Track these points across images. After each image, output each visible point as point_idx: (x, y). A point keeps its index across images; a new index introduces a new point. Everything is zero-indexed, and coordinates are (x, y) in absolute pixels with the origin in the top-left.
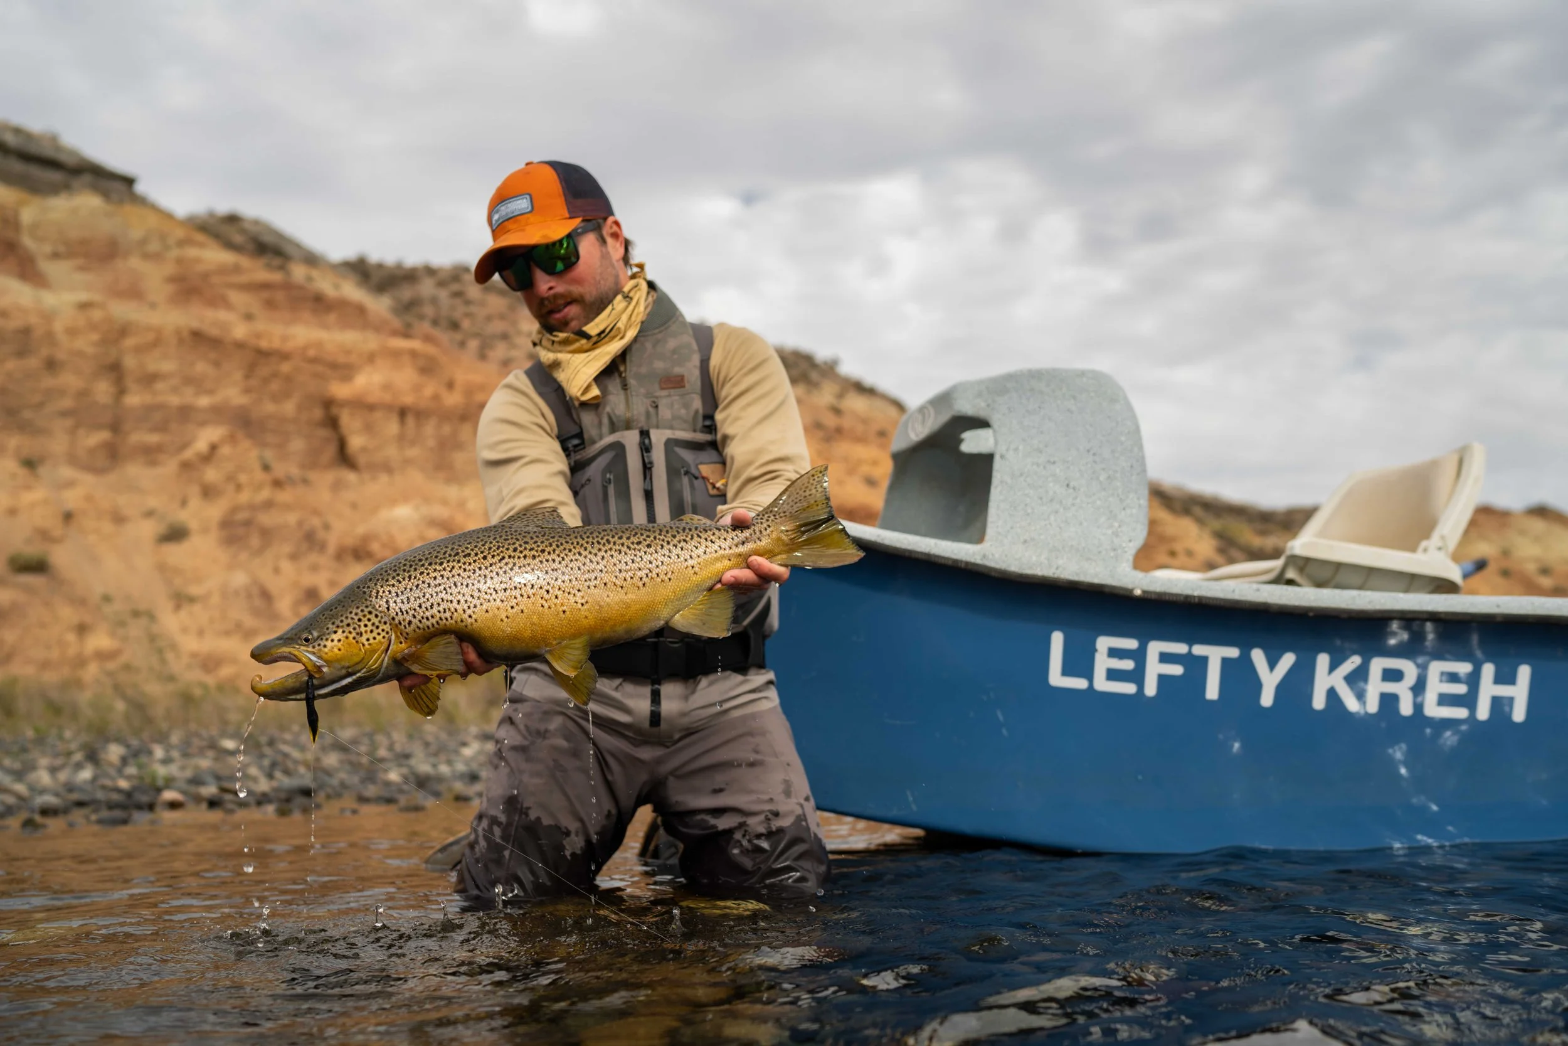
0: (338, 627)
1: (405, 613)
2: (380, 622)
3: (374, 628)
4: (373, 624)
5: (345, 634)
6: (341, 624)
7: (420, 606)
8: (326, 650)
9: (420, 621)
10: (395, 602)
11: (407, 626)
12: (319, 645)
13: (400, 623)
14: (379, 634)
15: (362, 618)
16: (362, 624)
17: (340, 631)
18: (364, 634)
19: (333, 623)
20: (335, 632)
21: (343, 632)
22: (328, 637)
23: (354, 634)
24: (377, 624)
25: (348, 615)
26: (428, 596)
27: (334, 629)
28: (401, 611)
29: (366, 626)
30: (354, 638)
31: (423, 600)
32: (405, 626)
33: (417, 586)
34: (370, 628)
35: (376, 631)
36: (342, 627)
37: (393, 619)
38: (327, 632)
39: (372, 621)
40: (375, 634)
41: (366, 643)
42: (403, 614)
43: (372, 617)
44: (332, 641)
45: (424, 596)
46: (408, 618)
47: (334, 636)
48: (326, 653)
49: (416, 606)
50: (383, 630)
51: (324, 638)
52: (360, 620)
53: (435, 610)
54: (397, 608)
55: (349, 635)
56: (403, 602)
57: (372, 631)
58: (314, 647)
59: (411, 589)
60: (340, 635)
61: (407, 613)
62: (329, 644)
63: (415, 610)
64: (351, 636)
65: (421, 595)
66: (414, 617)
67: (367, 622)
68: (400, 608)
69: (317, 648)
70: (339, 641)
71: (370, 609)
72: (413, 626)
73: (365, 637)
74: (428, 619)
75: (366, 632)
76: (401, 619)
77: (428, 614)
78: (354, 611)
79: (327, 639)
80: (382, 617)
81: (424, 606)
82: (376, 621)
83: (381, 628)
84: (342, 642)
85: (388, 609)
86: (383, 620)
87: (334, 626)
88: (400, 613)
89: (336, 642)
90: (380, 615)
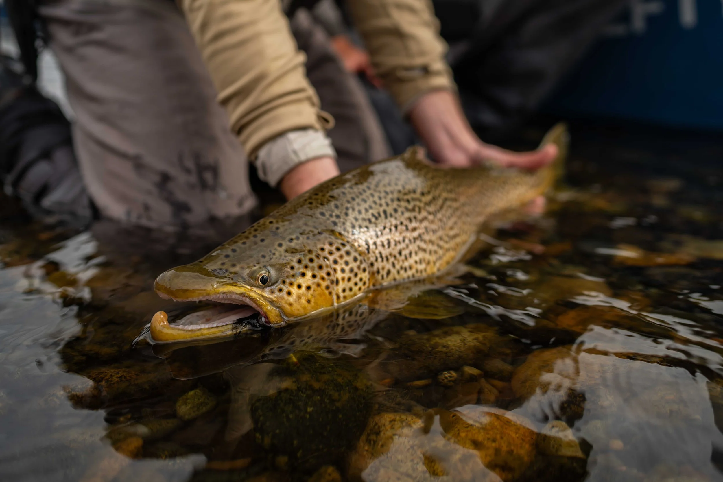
0: (306, 267)
1: (385, 259)
2: (359, 267)
3: (352, 275)
4: (352, 270)
5: (316, 280)
6: (310, 265)
7: (400, 253)
8: (291, 299)
9: (398, 272)
10: (375, 243)
11: (385, 276)
12: (281, 290)
13: (378, 272)
14: (356, 284)
15: (338, 259)
16: (338, 267)
17: (309, 274)
18: (341, 282)
19: (299, 261)
20: (303, 275)
21: (314, 276)
22: (292, 280)
23: (327, 283)
24: (356, 270)
25: (320, 252)
26: (407, 241)
27: (302, 270)
28: (381, 257)
29: (343, 271)
30: (327, 287)
31: (403, 245)
32: (383, 277)
33: (396, 227)
34: (346, 275)
35: (354, 280)
36: (313, 269)
37: (372, 265)
38: (292, 272)
39: (351, 265)
40: (351, 284)
41: (341, 295)
42: (382, 261)
43: (350, 259)
44: (299, 287)
45: (404, 241)
46: (388, 266)
47: (300, 280)
48: (291, 305)
49: (396, 252)
50: (361, 280)
51: (288, 281)
52: (335, 262)
53: (411, 261)
54: (377, 252)
55: (321, 282)
56: (383, 246)
57: (349, 279)
58: (272, 292)
59: (390, 230)
60: (307, 280)
61: (387, 259)
62: (294, 290)
63: (395, 257)
64: (324, 284)
65: (401, 239)
66: (394, 265)
67: (344, 266)
68: (380, 253)
69: (277, 294)
70: (308, 288)
71: (348, 248)
72: (391, 277)
73: (341, 286)
74: (406, 270)
75: (343, 279)
76: (380, 267)
77: (406, 264)
78: (327, 247)
79: (291, 284)
80: (361, 262)
81: (403, 253)
82: (354, 265)
83: (359, 276)
84: (311, 292)
85: (368, 249)
86: (362, 266)
87: (301, 266)
88: (379, 259)
89: (304, 289)
90: (359, 258)
